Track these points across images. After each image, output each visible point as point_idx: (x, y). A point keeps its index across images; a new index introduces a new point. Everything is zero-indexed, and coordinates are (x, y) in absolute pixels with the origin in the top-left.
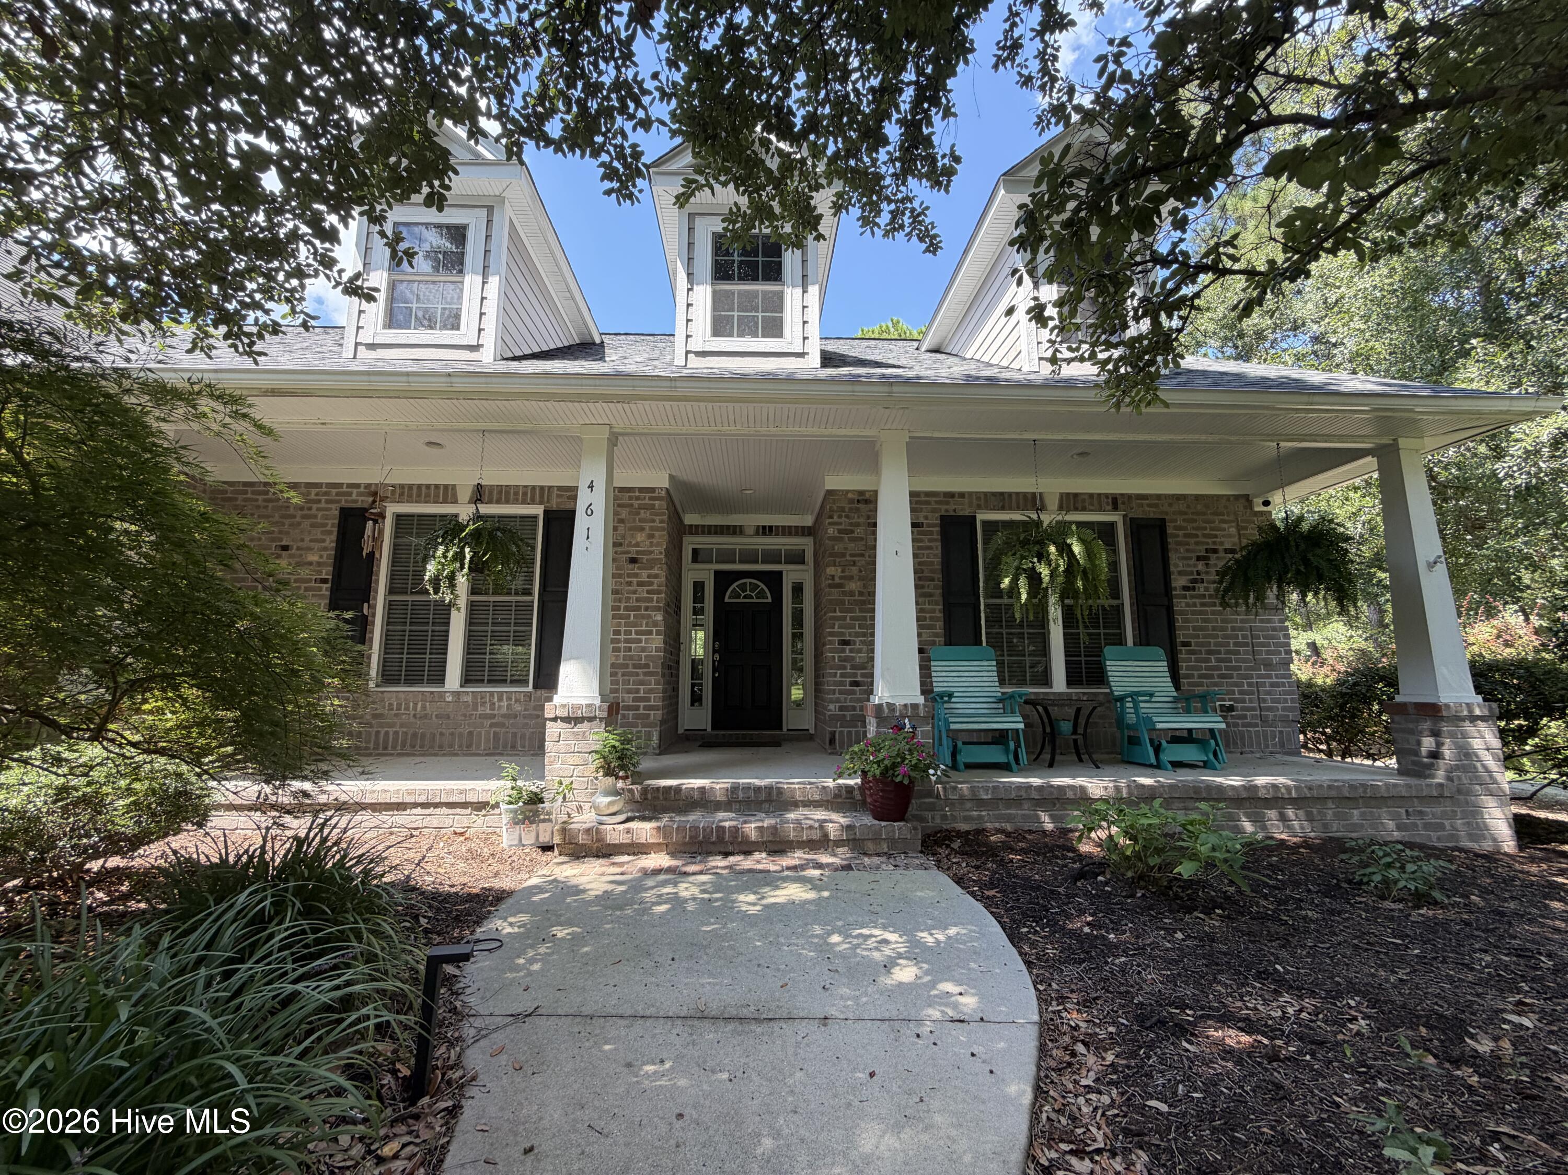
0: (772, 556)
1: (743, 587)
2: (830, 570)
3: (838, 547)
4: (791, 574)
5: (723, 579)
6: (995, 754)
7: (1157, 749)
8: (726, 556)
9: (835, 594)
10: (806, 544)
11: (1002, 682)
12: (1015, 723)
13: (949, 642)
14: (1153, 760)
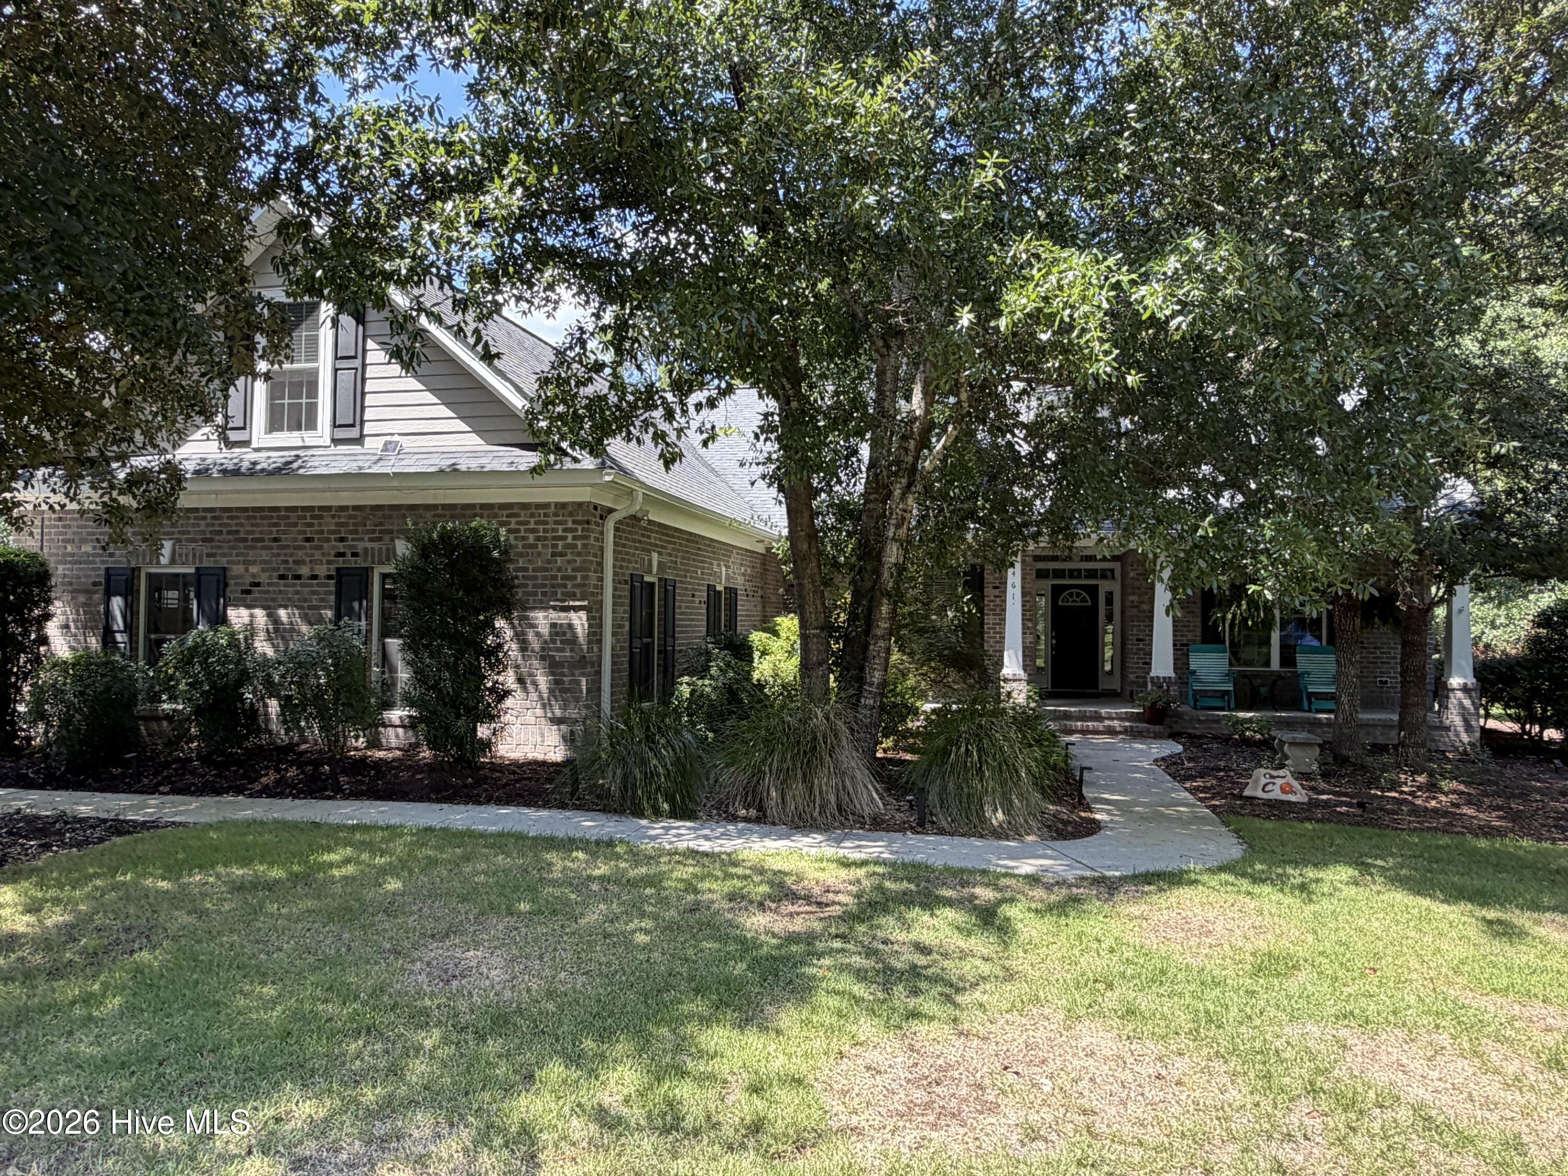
0: (1092, 574)
1: (1071, 595)
2: (1131, 598)
3: (1137, 584)
4: (1104, 586)
5: (1057, 591)
6: (1219, 703)
7: (1310, 704)
8: (1059, 574)
9: (1134, 611)
10: (1117, 566)
11: (1231, 664)
12: (1230, 687)
13: (1205, 641)
14: (1306, 707)
